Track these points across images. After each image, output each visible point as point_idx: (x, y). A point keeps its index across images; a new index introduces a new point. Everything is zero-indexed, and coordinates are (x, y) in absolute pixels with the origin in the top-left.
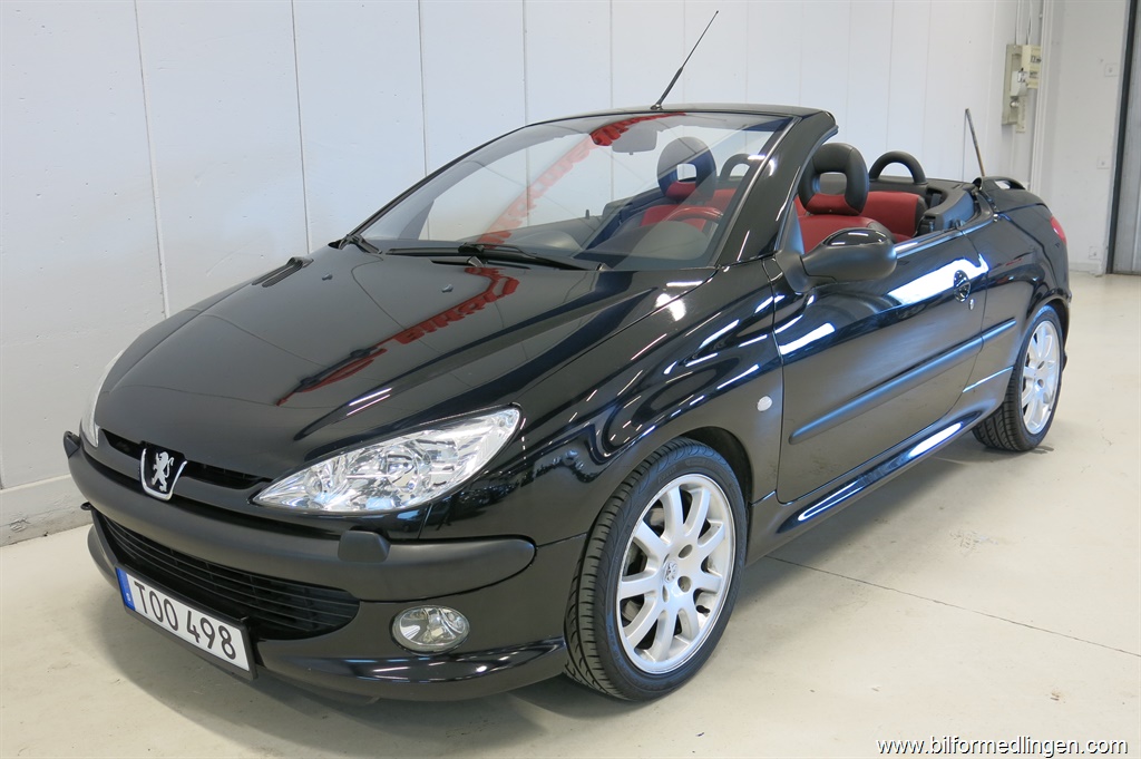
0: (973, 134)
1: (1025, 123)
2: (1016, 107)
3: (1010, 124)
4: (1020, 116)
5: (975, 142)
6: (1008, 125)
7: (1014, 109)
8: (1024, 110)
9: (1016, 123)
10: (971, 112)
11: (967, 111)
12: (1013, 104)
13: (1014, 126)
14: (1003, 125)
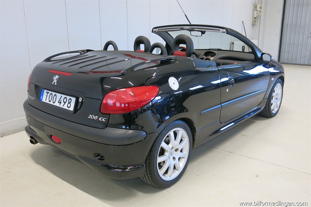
0: (244, 27)
1: (258, 24)
2: (255, 20)
3: (254, 25)
4: (256, 22)
5: (245, 30)
6: (253, 25)
7: (255, 21)
8: (257, 21)
9: (255, 24)
10: (244, 22)
11: (243, 21)
12: (255, 19)
13: (255, 25)
14: (252, 25)
